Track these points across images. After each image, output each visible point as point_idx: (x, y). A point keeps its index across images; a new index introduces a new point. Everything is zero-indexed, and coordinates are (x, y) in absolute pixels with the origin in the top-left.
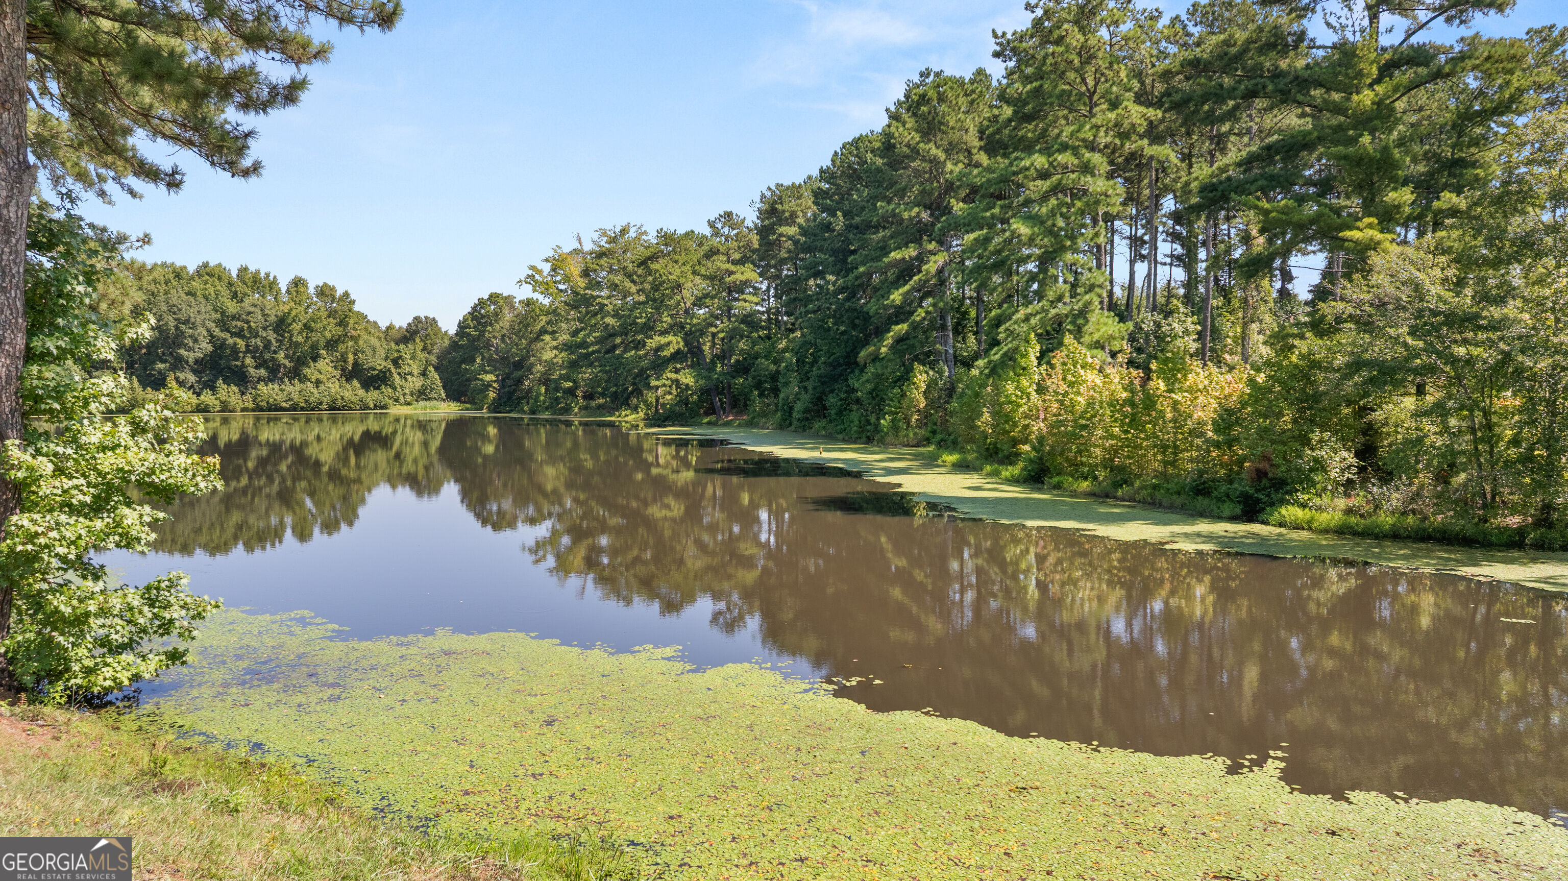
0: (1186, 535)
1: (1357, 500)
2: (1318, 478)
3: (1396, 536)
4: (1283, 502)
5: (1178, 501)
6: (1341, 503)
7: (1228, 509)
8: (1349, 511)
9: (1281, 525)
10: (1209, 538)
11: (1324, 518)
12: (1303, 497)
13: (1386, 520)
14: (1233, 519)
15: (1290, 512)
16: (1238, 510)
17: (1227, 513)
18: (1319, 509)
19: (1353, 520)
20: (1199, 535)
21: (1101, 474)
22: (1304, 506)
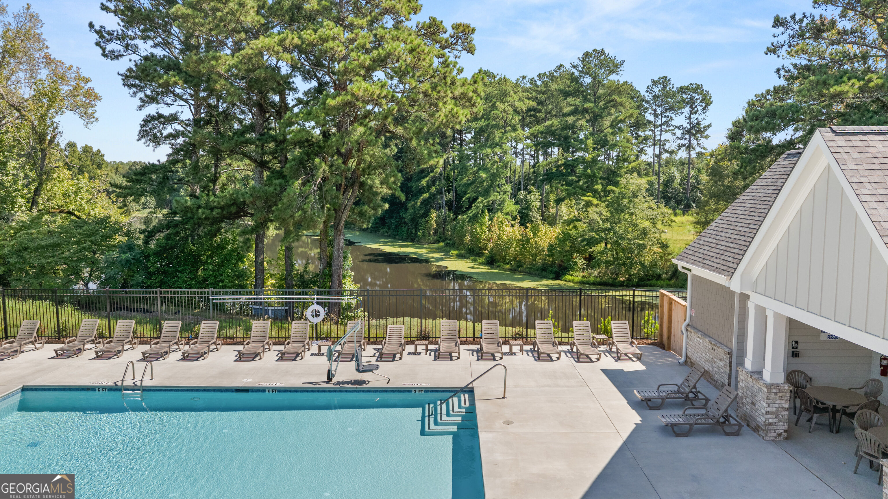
0: (541, 285)
1: (585, 274)
2: (575, 267)
3: (594, 284)
4: (566, 274)
5: (538, 272)
6: (582, 274)
7: (551, 276)
8: (583, 277)
9: (565, 281)
10: (547, 286)
11: (577, 279)
12: (571, 273)
13: (592, 279)
14: (553, 279)
15: (568, 277)
16: (554, 276)
17: (551, 277)
18: (576, 276)
19: (584, 279)
20: (544, 285)
21: (513, 263)
22: (571, 275)
